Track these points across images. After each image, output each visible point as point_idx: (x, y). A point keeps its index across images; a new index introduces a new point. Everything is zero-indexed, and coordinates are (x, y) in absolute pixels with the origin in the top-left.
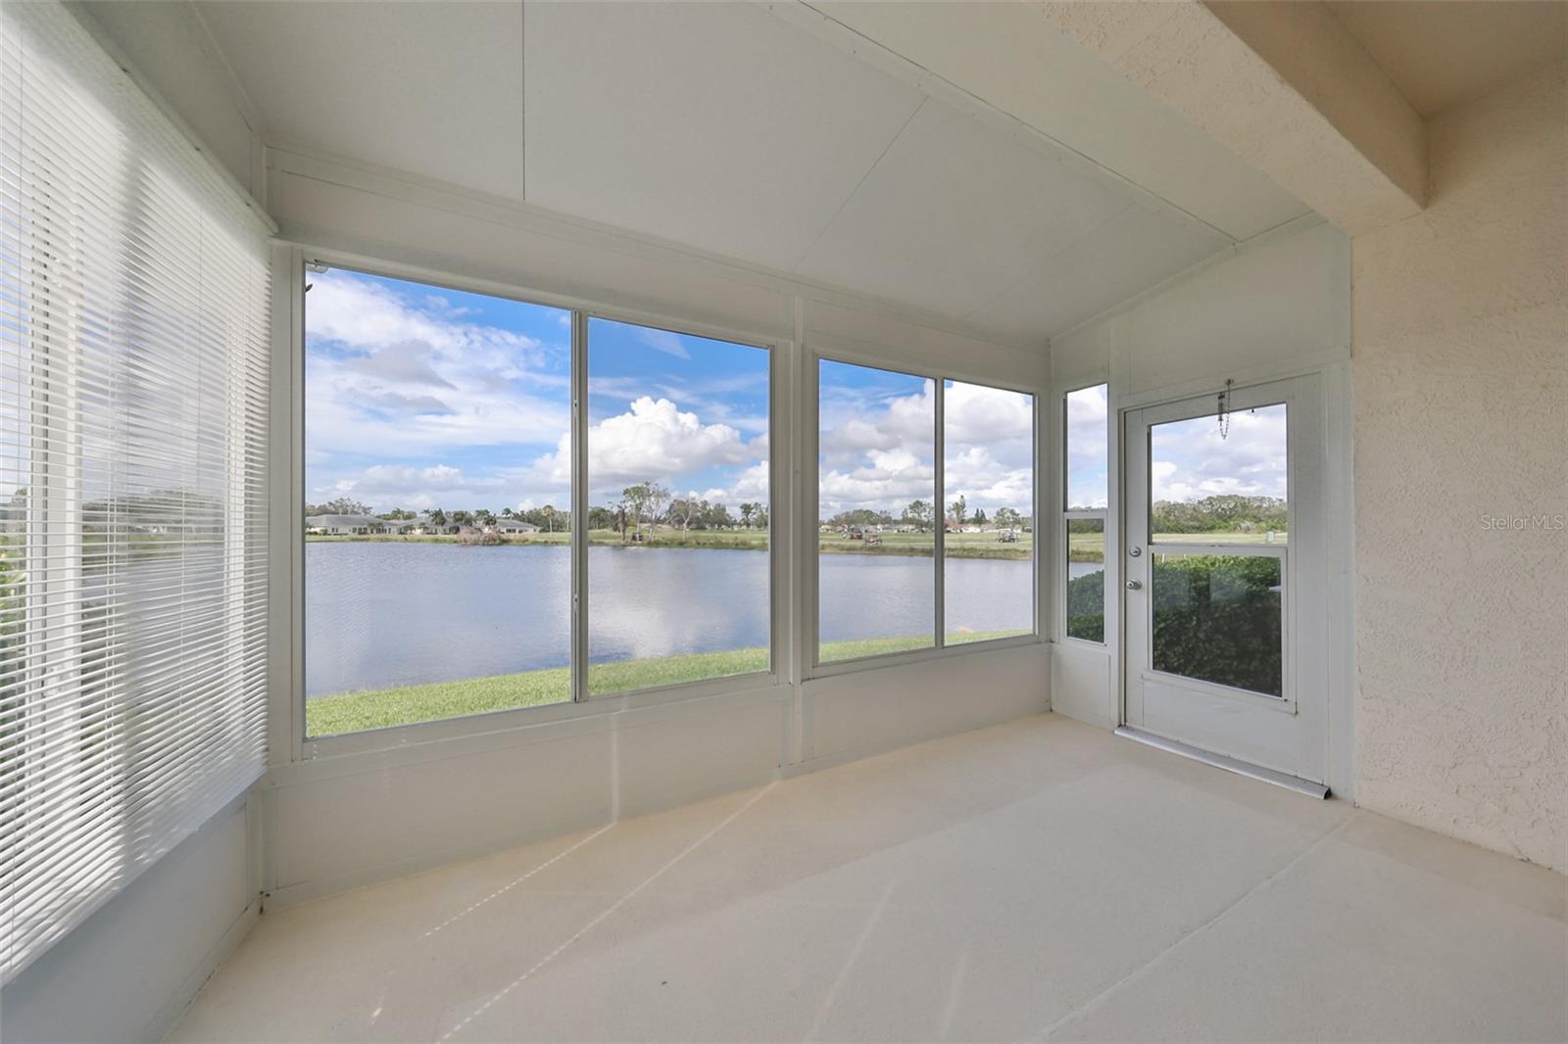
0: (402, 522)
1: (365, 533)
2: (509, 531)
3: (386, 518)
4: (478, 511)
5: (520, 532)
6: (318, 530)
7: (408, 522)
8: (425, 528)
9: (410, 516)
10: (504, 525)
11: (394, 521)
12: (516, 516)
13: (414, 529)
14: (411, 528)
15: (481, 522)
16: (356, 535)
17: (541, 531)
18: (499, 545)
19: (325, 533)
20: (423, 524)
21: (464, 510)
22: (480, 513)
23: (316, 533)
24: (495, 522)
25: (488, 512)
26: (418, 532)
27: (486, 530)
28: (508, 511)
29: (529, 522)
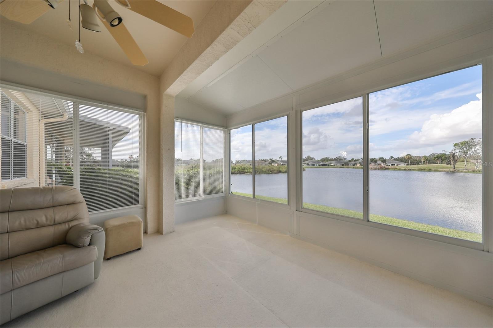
0: (354, 162)
1: (344, 165)
2: (392, 165)
3: (350, 161)
4: (379, 158)
5: (397, 165)
6: (333, 165)
7: (356, 162)
8: (361, 164)
9: (356, 161)
10: (390, 163)
11: (352, 162)
12: (395, 159)
13: (357, 164)
14: (356, 164)
15: (381, 162)
16: (341, 166)
17: (407, 165)
18: (384, 170)
19: (334, 165)
20: (360, 163)
21: (373, 158)
22: (380, 158)
23: (332, 166)
24: (386, 161)
25: (383, 158)
26: (358, 165)
27: (382, 164)
28: (392, 157)
29: (402, 161)
